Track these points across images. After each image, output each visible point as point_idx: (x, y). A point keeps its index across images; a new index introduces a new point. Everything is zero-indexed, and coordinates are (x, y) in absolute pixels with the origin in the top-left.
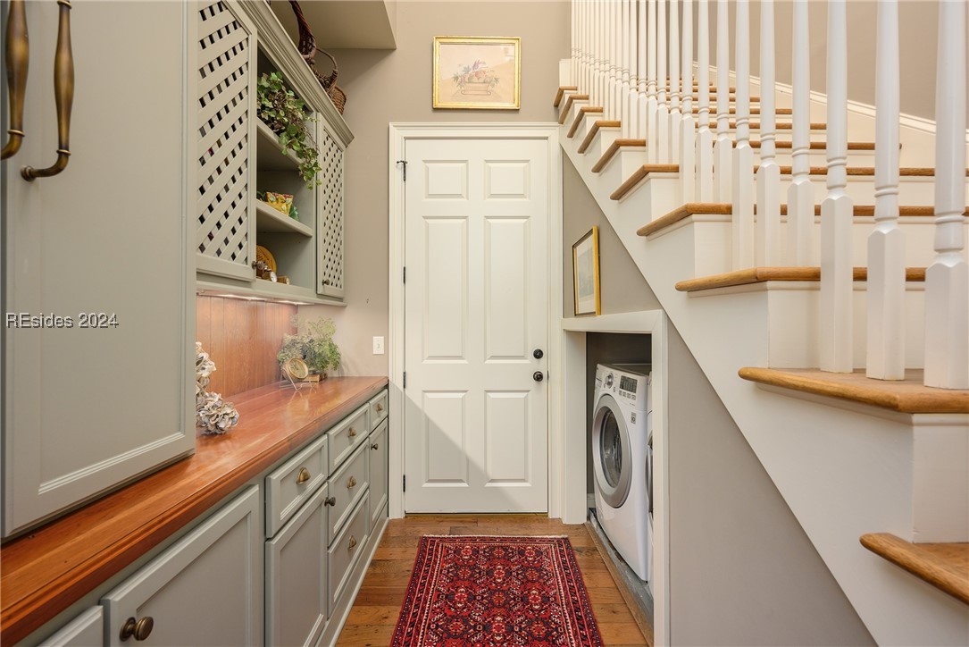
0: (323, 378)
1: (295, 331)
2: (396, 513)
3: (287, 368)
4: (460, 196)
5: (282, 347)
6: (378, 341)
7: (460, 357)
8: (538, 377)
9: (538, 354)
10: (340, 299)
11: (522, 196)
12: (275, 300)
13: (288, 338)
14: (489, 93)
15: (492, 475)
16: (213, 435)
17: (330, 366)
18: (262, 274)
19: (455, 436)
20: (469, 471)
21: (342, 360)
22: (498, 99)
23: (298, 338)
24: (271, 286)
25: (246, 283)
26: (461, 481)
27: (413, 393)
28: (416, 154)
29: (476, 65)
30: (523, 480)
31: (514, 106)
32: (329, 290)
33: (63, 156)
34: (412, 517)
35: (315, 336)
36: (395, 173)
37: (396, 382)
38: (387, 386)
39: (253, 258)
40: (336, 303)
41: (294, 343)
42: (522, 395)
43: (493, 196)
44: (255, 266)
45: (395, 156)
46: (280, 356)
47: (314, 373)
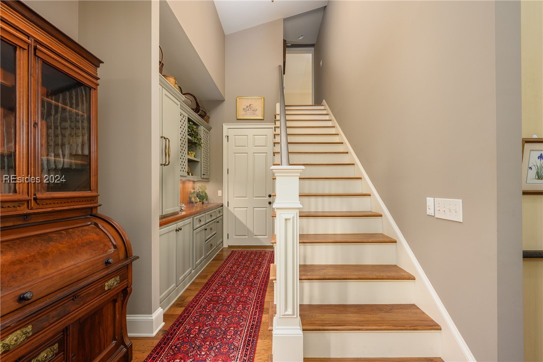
0: (203, 203)
1: (194, 189)
2: (225, 245)
3: (193, 199)
4: (245, 146)
5: (191, 193)
6: (220, 192)
7: (245, 197)
8: (270, 203)
9: (270, 196)
10: (208, 179)
11: (265, 146)
12: (189, 181)
13: (192, 191)
14: (254, 114)
15: (255, 233)
16: (181, 210)
17: (205, 199)
18: (189, 174)
19: (244, 222)
20: (248, 232)
21: (209, 197)
22: (257, 116)
23: (195, 191)
24: (190, 177)
25: (186, 177)
26: (246, 236)
27: (231, 208)
28: (231, 133)
29: (250, 105)
30: (265, 236)
31: (262, 118)
32: (205, 177)
33: (169, 163)
34: (230, 247)
35: (200, 190)
36: (225, 140)
37: (225, 204)
38: (222, 206)
39: (187, 171)
40: (207, 180)
41: (194, 192)
42: (265, 209)
43: (256, 146)
44: (188, 172)
45: (225, 134)
46: (190, 196)
47: (200, 201)
